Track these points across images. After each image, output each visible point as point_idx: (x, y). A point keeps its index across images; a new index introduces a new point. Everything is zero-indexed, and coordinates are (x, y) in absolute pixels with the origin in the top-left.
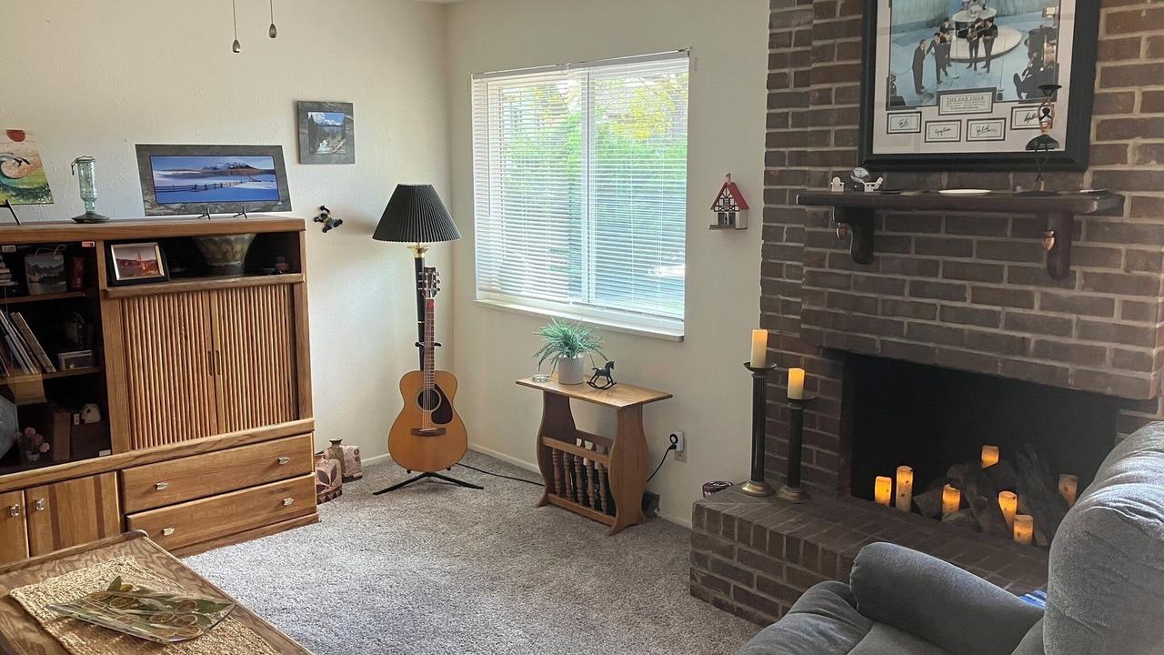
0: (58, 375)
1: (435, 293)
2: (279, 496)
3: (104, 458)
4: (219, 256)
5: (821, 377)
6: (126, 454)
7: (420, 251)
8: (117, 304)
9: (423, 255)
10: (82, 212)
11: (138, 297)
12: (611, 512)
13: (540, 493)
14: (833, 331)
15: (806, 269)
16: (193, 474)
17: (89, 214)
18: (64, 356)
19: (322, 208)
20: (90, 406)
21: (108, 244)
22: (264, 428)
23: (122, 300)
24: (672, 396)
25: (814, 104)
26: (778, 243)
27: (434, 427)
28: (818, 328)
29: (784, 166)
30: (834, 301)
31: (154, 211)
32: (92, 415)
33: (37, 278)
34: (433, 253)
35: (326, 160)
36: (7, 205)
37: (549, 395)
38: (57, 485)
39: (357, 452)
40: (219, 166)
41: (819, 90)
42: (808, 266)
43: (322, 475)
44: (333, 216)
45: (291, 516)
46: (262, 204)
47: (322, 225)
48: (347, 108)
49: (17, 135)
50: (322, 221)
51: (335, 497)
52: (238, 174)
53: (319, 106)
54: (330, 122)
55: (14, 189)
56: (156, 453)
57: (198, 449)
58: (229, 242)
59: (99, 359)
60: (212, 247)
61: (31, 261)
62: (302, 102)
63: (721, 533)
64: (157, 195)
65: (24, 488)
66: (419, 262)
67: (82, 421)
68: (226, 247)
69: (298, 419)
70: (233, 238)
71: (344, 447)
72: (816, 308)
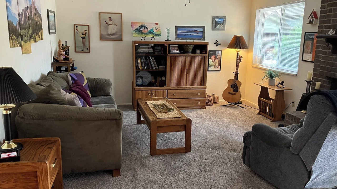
0: (159, 70)
1: (240, 62)
2: (198, 101)
3: (165, 87)
4: (186, 49)
5: (326, 85)
6: (169, 87)
7: (238, 52)
8: (170, 57)
9: (239, 53)
10: (166, 39)
11: (174, 56)
12: (273, 117)
13: (258, 111)
14: (327, 72)
15: (322, 56)
16: (181, 93)
17: (168, 39)
18: (160, 66)
19: (216, 41)
20: (163, 77)
21: (169, 45)
22: (196, 87)
23: (171, 56)
24: (292, 90)
25: (328, 13)
26: (319, 50)
27: (233, 93)
28: (323, 71)
29: (322, 29)
30: (328, 64)
31: (176, 39)
32: (164, 79)
33: (156, 51)
34: (242, 52)
35: (218, 30)
36: (154, 37)
37: (262, 87)
38: (156, 91)
39: (218, 97)
40: (191, 30)
41: (329, 9)
42: (323, 55)
43: (208, 100)
44: (219, 43)
45: (200, 106)
46: (198, 39)
47: (216, 45)
48: (224, 17)
49: (157, 24)
50: (216, 44)
51: (211, 105)
52: (195, 32)
53: (218, 17)
54: (220, 21)
55: (155, 34)
56: (174, 88)
57: (182, 88)
58: (188, 46)
59: (166, 68)
60: (185, 47)
61: (156, 48)
62: (214, 16)
63: (291, 120)
64: (177, 36)
65: (151, 90)
66: (238, 54)
67: (162, 79)
68: (187, 47)
69: (203, 86)
70: (189, 45)
71: (215, 96)
72: (323, 66)
